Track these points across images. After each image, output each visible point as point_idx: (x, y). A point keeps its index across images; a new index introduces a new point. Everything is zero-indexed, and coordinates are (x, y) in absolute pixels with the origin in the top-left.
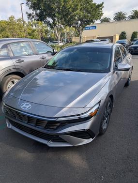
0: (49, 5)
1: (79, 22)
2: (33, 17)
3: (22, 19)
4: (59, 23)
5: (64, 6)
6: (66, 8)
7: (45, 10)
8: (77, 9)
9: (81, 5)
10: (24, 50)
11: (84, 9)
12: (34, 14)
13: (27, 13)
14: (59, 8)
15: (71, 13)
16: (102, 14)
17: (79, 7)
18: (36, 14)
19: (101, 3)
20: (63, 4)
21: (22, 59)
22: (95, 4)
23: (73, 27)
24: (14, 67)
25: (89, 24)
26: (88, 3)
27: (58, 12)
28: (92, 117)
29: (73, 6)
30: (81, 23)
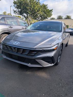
0: (25, 7)
1: (40, 18)
2: (17, 13)
3: (10, 14)
4: (30, 17)
5: (33, 8)
6: (34, 9)
7: (23, 10)
8: (40, 11)
9: (42, 9)
10: (13, 23)
11: (43, 11)
12: (17, 11)
13: (13, 10)
14: (30, 9)
15: (36, 13)
16: (52, 15)
17: (41, 10)
18: (18, 11)
19: (52, 9)
20: (33, 7)
21: (12, 26)
22: (48, 10)
23: (37, 20)
24: (7, 30)
25: (45, 19)
26: (45, 9)
27: (30, 11)
28: (55, 50)
29: (38, 9)
30: (41, 18)
